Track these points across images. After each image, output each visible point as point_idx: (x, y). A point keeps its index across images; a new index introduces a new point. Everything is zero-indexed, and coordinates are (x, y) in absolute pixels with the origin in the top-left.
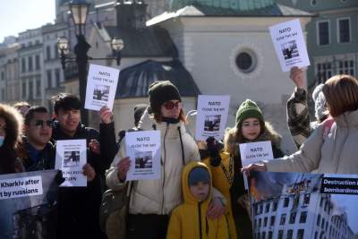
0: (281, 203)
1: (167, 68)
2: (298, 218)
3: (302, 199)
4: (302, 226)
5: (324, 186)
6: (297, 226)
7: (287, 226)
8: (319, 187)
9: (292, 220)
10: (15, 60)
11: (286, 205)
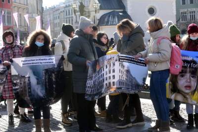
0: (105, 67)
1: (121, 14)
2: (112, 71)
3: (112, 65)
4: (114, 74)
5: (119, 59)
6: (112, 74)
7: (108, 75)
8: (118, 59)
9: (110, 72)
10: (63, 11)
11: (107, 68)
